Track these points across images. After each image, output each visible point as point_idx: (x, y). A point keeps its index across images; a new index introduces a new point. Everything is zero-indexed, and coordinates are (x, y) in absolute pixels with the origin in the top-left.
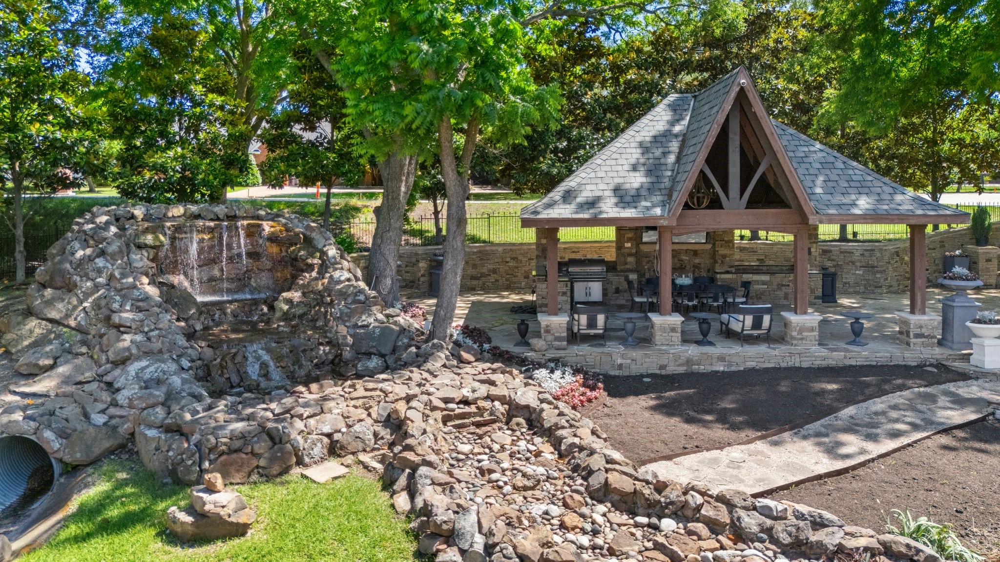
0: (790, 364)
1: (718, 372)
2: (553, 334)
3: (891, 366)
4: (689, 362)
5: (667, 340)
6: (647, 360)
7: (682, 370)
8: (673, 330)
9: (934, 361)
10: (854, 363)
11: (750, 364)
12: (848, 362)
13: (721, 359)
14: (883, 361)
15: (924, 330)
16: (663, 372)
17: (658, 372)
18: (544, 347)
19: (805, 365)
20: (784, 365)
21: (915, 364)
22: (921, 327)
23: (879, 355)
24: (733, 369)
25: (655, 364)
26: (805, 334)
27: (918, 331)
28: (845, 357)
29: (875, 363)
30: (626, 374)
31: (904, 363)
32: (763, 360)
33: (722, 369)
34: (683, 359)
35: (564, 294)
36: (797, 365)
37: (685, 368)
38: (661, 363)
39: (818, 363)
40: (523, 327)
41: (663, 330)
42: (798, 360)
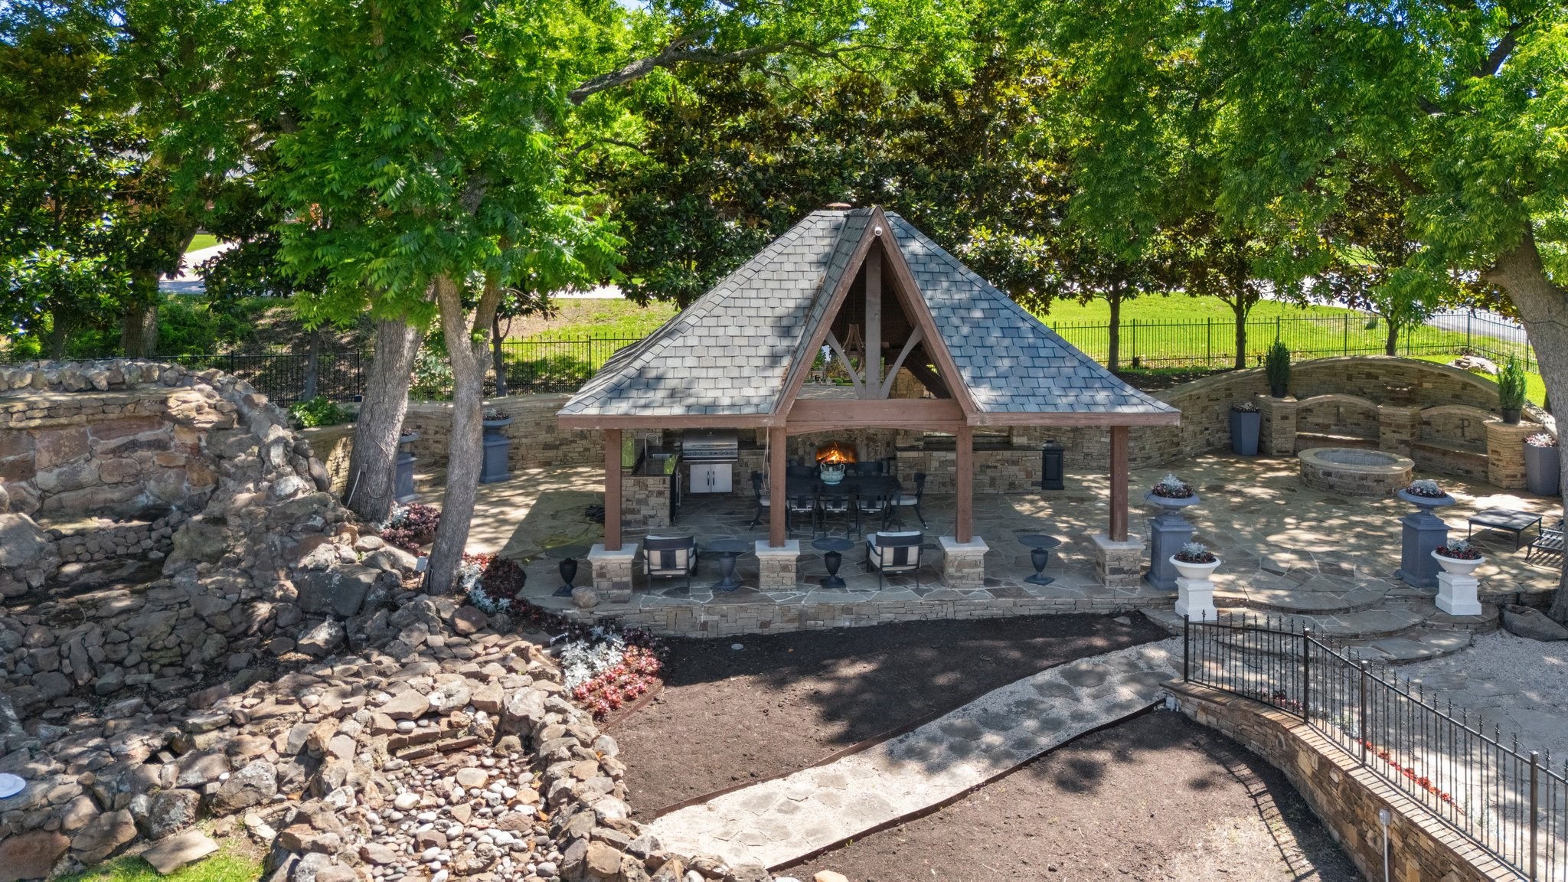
0: (941, 615)
1: (841, 629)
2: (610, 579)
3: (1075, 616)
4: (802, 616)
5: (776, 583)
6: (743, 615)
7: (792, 627)
8: (785, 568)
9: (1130, 608)
10: (1026, 613)
11: (887, 617)
12: (1019, 612)
13: (847, 610)
14: (1063, 609)
15: (1123, 564)
16: (766, 631)
17: (758, 631)
18: (593, 601)
19: (960, 616)
20: (932, 617)
21: (1105, 612)
22: (1119, 559)
23: (1059, 600)
24: (863, 624)
25: (754, 621)
26: (966, 570)
27: (1115, 565)
28: (1015, 604)
29: (1053, 612)
30: (713, 635)
31: (1092, 611)
32: (903, 611)
33: (847, 624)
34: (794, 613)
35: (660, 494)
36: (950, 616)
37: (796, 625)
38: (763, 619)
39: (978, 613)
40: (568, 567)
41: (771, 569)
42: (951, 610)
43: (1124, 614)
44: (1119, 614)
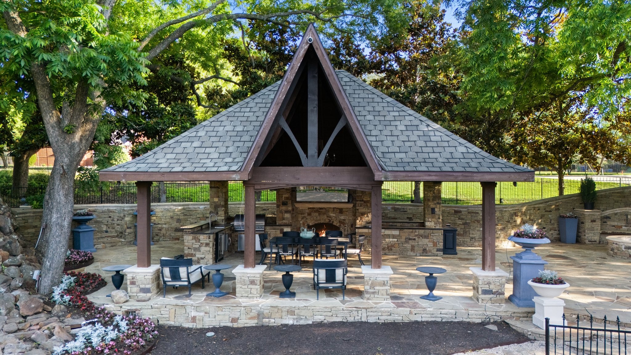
0: (357, 319)
1: (286, 325)
2: (138, 286)
3: (455, 323)
4: (260, 315)
5: (246, 292)
6: (220, 313)
7: (252, 323)
8: (252, 282)
9: (498, 319)
10: (419, 319)
11: (319, 318)
12: (414, 318)
13: (291, 312)
14: (447, 318)
15: (492, 287)
16: (235, 325)
17: (230, 324)
18: (123, 299)
19: (372, 320)
20: (351, 319)
21: (479, 321)
22: (489, 283)
23: (443, 311)
24: (302, 322)
25: (227, 317)
26: (377, 288)
27: (486, 287)
28: (411, 313)
29: (439, 320)
30: (199, 326)
31: (468, 320)
32: (330, 314)
33: (291, 322)
34: (254, 313)
36: (364, 320)
37: (256, 321)
38: (233, 316)
39: (384, 318)
40: (118, 278)
41: (243, 283)
42: (364, 315)
43: (493, 323)
44: (488, 323)
